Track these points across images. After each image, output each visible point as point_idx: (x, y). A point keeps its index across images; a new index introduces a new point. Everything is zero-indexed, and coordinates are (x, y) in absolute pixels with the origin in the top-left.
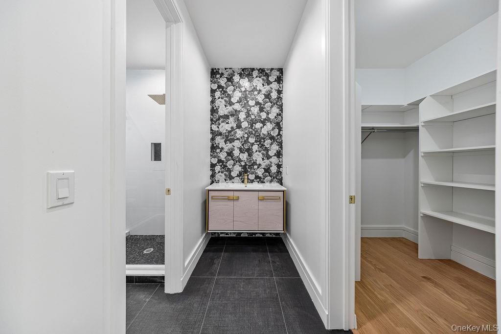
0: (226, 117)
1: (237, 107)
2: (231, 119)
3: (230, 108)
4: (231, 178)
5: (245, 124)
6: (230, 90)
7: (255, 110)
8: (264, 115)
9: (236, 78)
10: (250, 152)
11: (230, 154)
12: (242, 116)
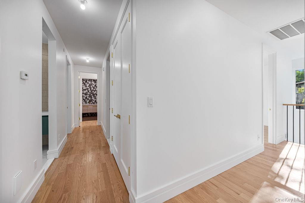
0: (85, 90)
1: (88, 87)
2: (86, 90)
3: (86, 88)
4: (86, 103)
5: (90, 91)
6: (86, 84)
7: (92, 88)
8: (94, 90)
9: (88, 81)
10: (91, 97)
11: (86, 98)
12: (89, 89)
